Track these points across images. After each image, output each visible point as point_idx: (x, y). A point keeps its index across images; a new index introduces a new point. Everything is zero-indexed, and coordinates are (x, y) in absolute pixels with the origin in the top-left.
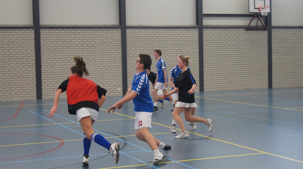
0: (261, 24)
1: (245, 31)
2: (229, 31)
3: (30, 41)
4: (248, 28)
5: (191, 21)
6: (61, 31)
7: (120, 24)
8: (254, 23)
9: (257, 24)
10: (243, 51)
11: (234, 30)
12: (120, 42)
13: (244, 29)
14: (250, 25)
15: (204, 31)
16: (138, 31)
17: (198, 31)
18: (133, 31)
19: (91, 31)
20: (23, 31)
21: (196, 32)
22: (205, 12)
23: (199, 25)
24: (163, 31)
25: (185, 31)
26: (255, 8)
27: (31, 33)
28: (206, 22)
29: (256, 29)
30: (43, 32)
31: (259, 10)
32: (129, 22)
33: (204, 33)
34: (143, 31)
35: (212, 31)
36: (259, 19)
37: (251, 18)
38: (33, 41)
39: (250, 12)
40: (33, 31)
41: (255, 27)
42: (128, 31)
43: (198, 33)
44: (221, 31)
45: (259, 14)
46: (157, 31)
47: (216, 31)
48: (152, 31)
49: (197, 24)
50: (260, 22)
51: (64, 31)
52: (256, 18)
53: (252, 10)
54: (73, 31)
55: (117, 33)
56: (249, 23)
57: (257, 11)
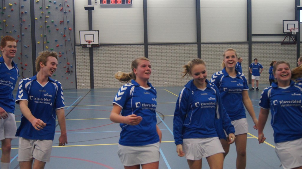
0: (292, 40)
1: (281, 45)
2: (270, 45)
3: (142, 52)
4: (283, 43)
5: (244, 38)
6: (160, 46)
7: (197, 41)
8: (287, 40)
9: (289, 40)
10: (279, 58)
11: (273, 45)
12: (197, 53)
13: (280, 44)
14: (285, 40)
15: (252, 45)
16: (208, 45)
17: (248, 45)
18: (205, 45)
19: (179, 46)
20: (138, 46)
21: (247, 46)
22: (253, 33)
23: (249, 41)
24: (225, 45)
25: (239, 45)
26: (288, 30)
27: (143, 47)
28: (254, 39)
29: (288, 43)
30: (149, 47)
31: (291, 31)
32: (203, 40)
33: (252, 46)
34: (212, 45)
35: (257, 45)
36: (291, 37)
37: (285, 36)
38: (144, 52)
39: (284, 32)
40: (144, 47)
41: (288, 42)
42: (202, 45)
43: (248, 46)
44: (264, 45)
45: (291, 33)
46: (221, 45)
47: (261, 45)
48: (217, 45)
49: (248, 40)
50: (291, 39)
51: (162, 46)
52: (288, 37)
53: (286, 31)
54: (168, 46)
55: (195, 47)
56: (284, 39)
57: (289, 31)
